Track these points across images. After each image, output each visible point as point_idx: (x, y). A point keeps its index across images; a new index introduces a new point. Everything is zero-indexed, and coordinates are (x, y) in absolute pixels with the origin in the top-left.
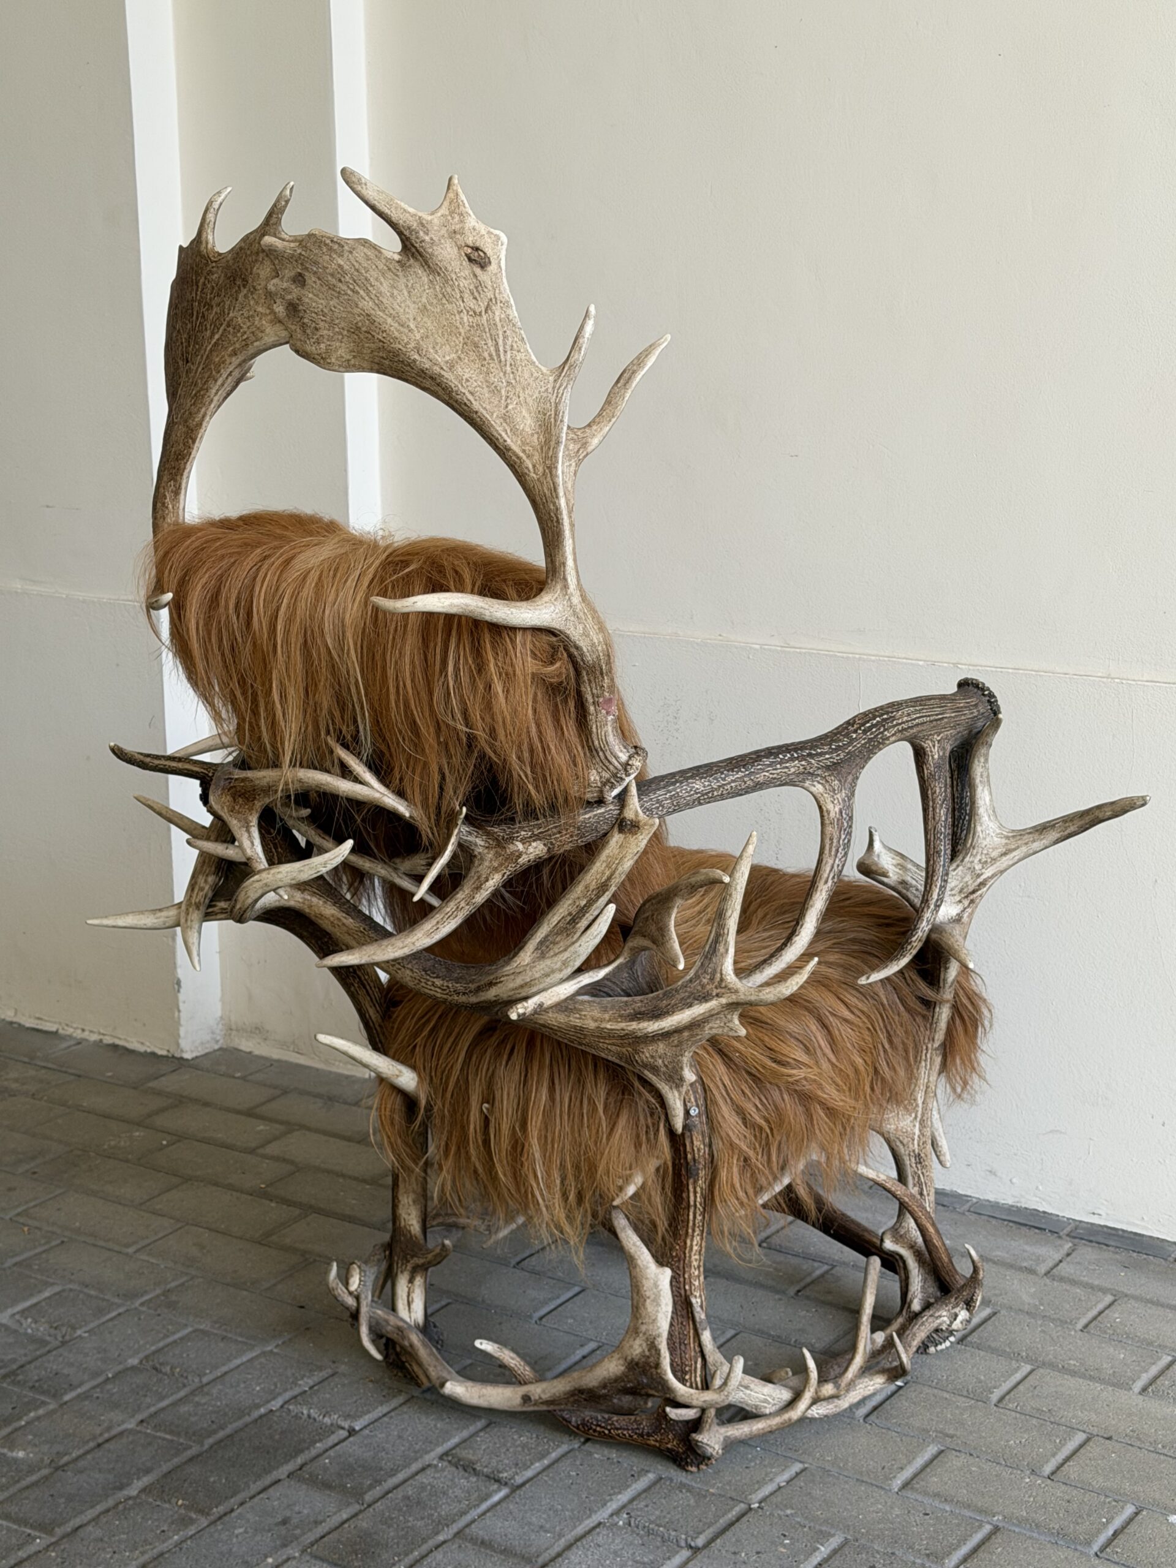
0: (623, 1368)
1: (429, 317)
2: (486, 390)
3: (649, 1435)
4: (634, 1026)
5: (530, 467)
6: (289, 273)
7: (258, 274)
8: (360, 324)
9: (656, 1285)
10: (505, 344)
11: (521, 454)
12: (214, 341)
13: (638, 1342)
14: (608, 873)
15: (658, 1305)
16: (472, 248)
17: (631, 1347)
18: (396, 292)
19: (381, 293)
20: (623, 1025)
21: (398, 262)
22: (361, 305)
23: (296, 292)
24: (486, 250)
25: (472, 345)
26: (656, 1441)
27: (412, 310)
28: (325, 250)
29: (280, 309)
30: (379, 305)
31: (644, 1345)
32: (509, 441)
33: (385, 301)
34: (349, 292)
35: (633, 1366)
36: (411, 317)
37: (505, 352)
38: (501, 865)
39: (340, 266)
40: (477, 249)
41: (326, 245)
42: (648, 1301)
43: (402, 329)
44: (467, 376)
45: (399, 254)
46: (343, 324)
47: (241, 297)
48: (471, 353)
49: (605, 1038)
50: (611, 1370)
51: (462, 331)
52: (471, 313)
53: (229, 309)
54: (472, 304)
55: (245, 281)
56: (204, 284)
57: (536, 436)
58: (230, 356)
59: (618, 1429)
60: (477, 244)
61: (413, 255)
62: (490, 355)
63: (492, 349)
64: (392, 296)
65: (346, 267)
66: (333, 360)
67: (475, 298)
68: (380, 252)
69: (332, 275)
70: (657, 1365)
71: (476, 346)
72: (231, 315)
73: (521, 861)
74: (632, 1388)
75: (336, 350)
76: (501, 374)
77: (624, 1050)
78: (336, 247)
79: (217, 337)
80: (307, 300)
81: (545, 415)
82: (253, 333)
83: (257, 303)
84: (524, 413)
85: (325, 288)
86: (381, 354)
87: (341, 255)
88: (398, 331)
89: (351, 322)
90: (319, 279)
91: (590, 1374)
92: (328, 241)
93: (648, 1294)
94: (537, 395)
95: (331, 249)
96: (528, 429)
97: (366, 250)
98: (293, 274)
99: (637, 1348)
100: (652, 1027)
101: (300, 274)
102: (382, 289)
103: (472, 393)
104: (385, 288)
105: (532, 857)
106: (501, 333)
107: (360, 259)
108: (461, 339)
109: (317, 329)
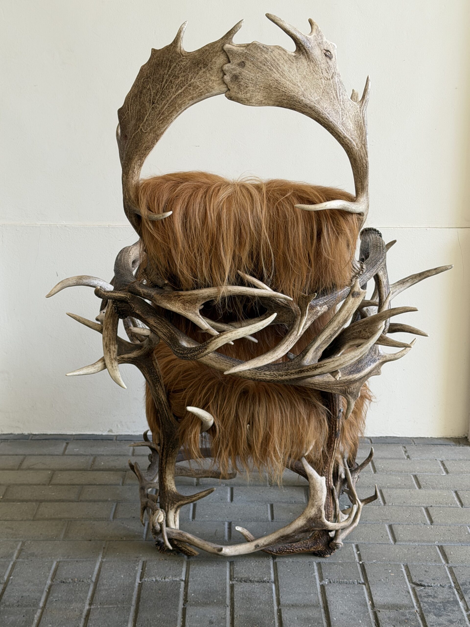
0: (305, 522)
1: (307, 81)
2: (333, 112)
3: (311, 547)
4: (351, 377)
5: (355, 144)
6: (237, 61)
7: (215, 62)
8: (272, 84)
9: (321, 485)
10: (339, 92)
11: (351, 139)
12: (177, 94)
13: (314, 509)
14: (347, 315)
15: (322, 492)
16: (326, 50)
17: (310, 512)
18: (291, 70)
19: (284, 71)
20: (346, 377)
21: (295, 56)
22: (273, 76)
23: (239, 70)
24: (331, 51)
25: (325, 92)
26: (314, 548)
27: (299, 78)
28: (259, 50)
29: (227, 78)
30: (283, 76)
31: (316, 510)
32: (345, 134)
33: (286, 74)
34: (268, 70)
35: (311, 520)
36: (298, 80)
37: (340, 96)
38: (311, 317)
39: (266, 58)
40: (328, 51)
41: (260, 48)
42: (319, 492)
43: (294, 86)
44: (325, 106)
45: (295, 52)
46: (261, 85)
47: (201, 73)
48: (326, 96)
49: (337, 384)
50: (300, 524)
51: (322, 87)
52: (326, 79)
53: (191, 78)
54: (325, 74)
55: (205, 65)
56: (175, 66)
57: (356, 131)
58: (190, 100)
59: (296, 548)
60: (328, 49)
61: (303, 53)
62: (334, 97)
63: (335, 94)
64: (289, 71)
65: (269, 59)
66: (253, 101)
67: (327, 72)
68: (286, 52)
69: (261, 62)
70: (321, 517)
71: (328, 93)
72: (192, 81)
73: (319, 314)
74: (306, 529)
75: (256, 96)
76: (339, 105)
77: (344, 388)
78: (265, 49)
79: (180, 91)
80: (244, 74)
81: (358, 122)
82: (207, 89)
83: (212, 75)
84: (349, 122)
85: (255, 68)
86: (283, 98)
87: (267, 53)
88: (292, 87)
89: (266, 84)
90: (253, 64)
91: (289, 528)
92: (261, 47)
93: (318, 489)
94: (354, 114)
95: (262, 50)
96: (352, 128)
97: (279, 51)
98: (239, 62)
99: (312, 512)
100: (357, 376)
101: (243, 62)
102: (285, 69)
103: (329, 114)
104: (286, 68)
105: (323, 312)
106: (338, 87)
107: (276, 55)
108: (321, 90)
109: (247, 87)
